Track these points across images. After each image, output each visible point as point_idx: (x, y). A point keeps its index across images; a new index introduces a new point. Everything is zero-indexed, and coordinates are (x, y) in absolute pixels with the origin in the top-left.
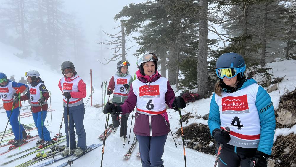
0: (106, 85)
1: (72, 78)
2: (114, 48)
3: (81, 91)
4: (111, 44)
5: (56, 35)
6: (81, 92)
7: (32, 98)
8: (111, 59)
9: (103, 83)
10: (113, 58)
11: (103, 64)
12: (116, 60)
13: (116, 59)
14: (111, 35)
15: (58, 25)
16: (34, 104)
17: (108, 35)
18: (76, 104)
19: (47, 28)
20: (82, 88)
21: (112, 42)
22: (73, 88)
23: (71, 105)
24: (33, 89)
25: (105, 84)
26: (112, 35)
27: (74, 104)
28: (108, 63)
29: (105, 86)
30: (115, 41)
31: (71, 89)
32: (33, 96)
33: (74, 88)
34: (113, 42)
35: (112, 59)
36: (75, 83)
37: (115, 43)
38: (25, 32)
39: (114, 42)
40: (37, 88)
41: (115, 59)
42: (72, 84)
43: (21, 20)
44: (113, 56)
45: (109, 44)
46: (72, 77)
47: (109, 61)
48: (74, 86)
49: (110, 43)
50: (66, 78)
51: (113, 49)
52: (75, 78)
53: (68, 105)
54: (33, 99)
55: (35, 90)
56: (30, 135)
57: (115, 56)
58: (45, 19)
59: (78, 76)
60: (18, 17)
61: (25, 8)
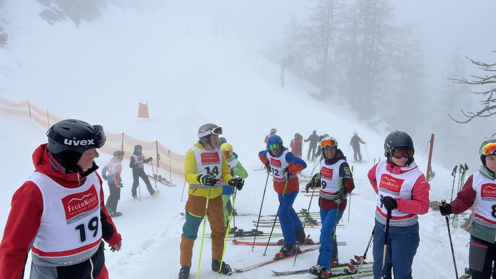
0: (463, 173)
1: (403, 169)
2: (488, 92)
3: (419, 198)
4: (483, 83)
5: (373, 64)
6: (419, 201)
7: (324, 183)
8: (476, 114)
9: (456, 167)
10: (483, 111)
11: (457, 122)
12: (488, 116)
13: (489, 114)
14: (485, 65)
15: (380, 47)
16: (326, 195)
17: (478, 64)
18: (404, 223)
19: (360, 54)
20: (422, 194)
21: (484, 80)
22: (401, 190)
23: (392, 223)
24: (328, 169)
25: (462, 171)
26: (487, 65)
27: (399, 222)
28: (470, 120)
29: (461, 174)
30: (490, 78)
31: (399, 190)
32: (326, 180)
33: (404, 190)
34: (487, 79)
35: (479, 113)
36: (409, 180)
37: (492, 82)
38: (328, 60)
39: (490, 80)
40: (336, 167)
41: (486, 113)
42: (402, 181)
43: (325, 42)
44: (483, 108)
45: (478, 83)
46: (405, 166)
47: (472, 117)
48: (406, 186)
49: (479, 80)
50: (391, 166)
51: (485, 93)
52: (409, 169)
53: (388, 221)
54: (325, 186)
55: (331, 171)
56: (310, 238)
57: (488, 109)
58: (360, 39)
59: (415, 166)
60: (321, 39)
61: (333, 24)
